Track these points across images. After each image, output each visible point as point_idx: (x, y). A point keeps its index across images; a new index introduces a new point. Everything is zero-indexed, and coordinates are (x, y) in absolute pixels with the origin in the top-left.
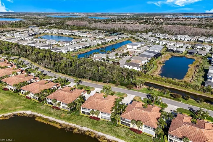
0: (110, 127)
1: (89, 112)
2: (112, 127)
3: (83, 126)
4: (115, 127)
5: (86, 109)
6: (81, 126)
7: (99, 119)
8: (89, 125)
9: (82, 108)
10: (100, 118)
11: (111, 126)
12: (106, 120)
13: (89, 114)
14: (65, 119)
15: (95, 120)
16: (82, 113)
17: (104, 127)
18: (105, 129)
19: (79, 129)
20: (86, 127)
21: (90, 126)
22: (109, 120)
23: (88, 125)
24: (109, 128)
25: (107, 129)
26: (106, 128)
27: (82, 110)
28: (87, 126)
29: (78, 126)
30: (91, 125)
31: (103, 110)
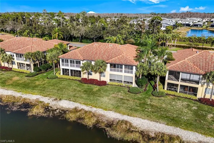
0: (139, 99)
1: (79, 69)
2: (144, 99)
3: (60, 99)
4: (151, 97)
5: (71, 62)
6: (56, 99)
7: (104, 83)
8: (77, 95)
9: (63, 60)
10: (108, 81)
11: (140, 96)
12: (123, 84)
13: (78, 73)
14: (16, 86)
15: (95, 86)
16: (62, 74)
17: (122, 99)
18: (124, 103)
19: (50, 105)
20: (69, 99)
21: (82, 98)
22: (132, 83)
23: (74, 96)
24: (138, 102)
25: (131, 103)
26: (128, 100)
27: (62, 67)
28: (72, 98)
29: (46, 100)
30: (84, 96)
31: (114, 60)
